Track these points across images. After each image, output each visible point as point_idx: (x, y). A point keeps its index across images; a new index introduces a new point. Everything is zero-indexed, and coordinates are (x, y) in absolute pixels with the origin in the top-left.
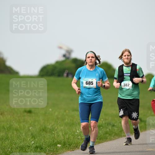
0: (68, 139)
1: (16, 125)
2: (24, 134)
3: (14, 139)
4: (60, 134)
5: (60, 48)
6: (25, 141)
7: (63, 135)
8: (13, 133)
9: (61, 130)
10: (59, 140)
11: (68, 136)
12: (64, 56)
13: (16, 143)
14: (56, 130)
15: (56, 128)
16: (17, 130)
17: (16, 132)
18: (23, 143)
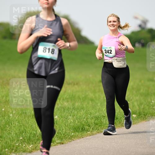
0: (144, 108)
1: (91, 95)
2: (99, 104)
3: (89, 109)
4: (136, 104)
5: (136, 18)
6: (100, 111)
7: (138, 105)
8: (88, 103)
9: (137, 101)
10: (134, 111)
11: (144, 106)
12: (140, 26)
13: (91, 113)
14: (131, 100)
15: (131, 98)
16: (92, 100)
17: (91, 102)
18: (98, 113)
